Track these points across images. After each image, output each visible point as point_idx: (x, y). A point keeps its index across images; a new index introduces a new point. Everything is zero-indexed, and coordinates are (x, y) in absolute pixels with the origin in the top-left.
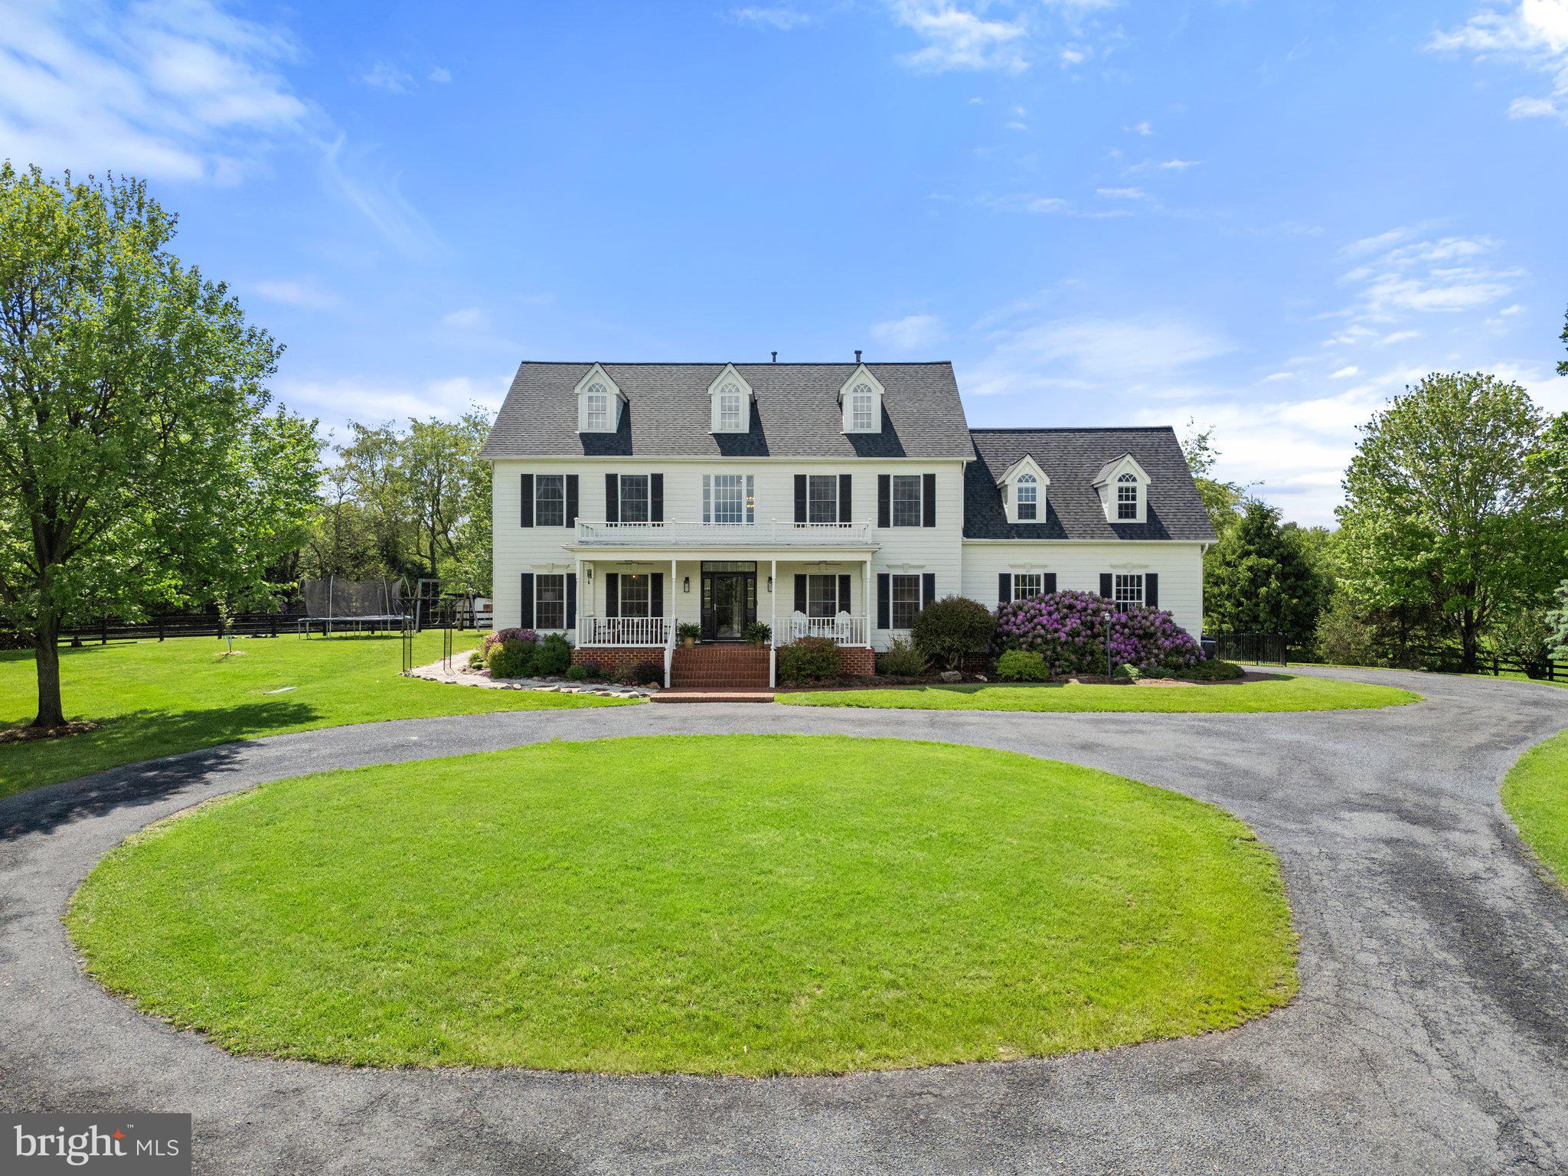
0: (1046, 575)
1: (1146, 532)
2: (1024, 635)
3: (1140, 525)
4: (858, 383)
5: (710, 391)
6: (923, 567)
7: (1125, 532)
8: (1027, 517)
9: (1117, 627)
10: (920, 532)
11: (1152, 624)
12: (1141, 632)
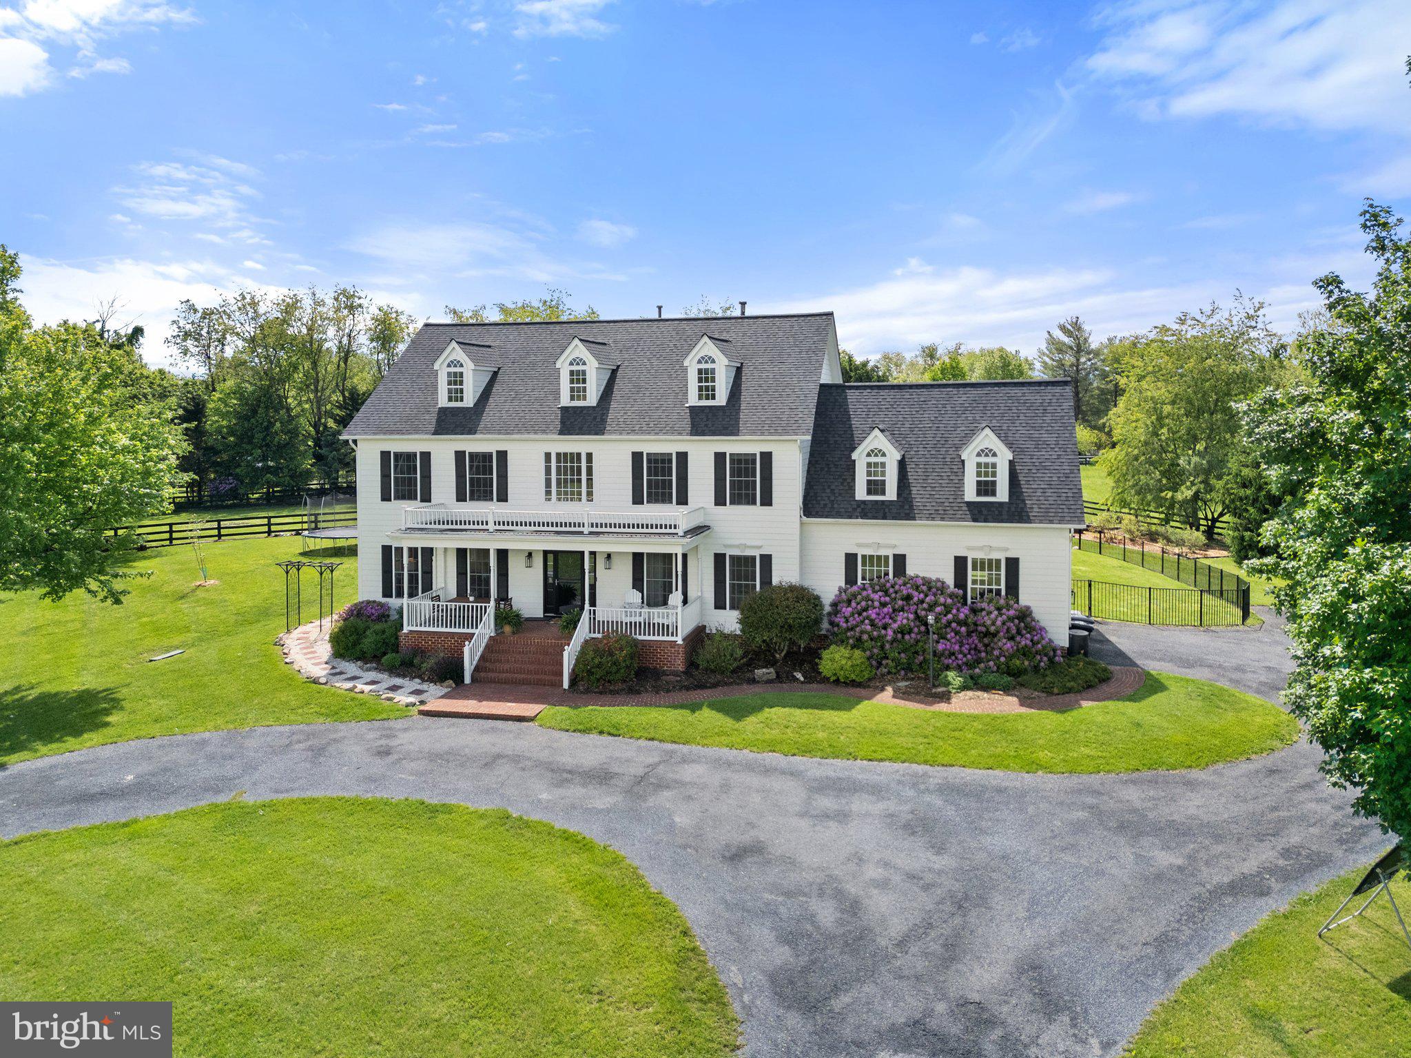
0: (895, 556)
1: (1004, 513)
2: (852, 629)
3: (1001, 504)
4: (702, 354)
5: (558, 366)
6: (760, 547)
7: (982, 513)
8: (876, 493)
9: (954, 625)
10: (756, 510)
11: (993, 624)
12: (984, 629)
